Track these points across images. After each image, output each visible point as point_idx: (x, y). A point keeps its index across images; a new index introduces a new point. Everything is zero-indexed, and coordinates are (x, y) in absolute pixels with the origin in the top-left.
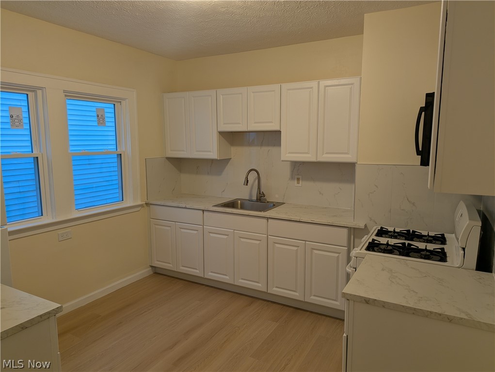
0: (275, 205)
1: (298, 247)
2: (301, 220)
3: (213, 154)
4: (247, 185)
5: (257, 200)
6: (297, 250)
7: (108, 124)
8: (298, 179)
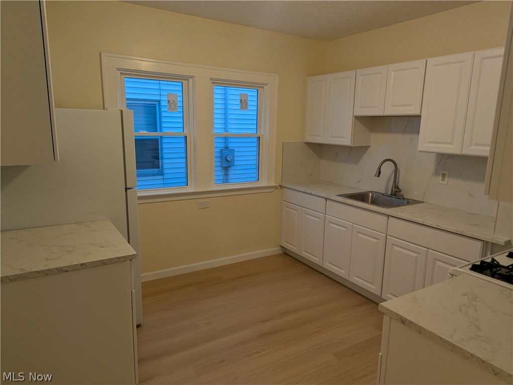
0: (409, 202)
1: (419, 254)
2: (424, 223)
3: (346, 140)
4: (379, 176)
5: (392, 194)
6: (417, 258)
7: (250, 108)
8: (444, 175)
